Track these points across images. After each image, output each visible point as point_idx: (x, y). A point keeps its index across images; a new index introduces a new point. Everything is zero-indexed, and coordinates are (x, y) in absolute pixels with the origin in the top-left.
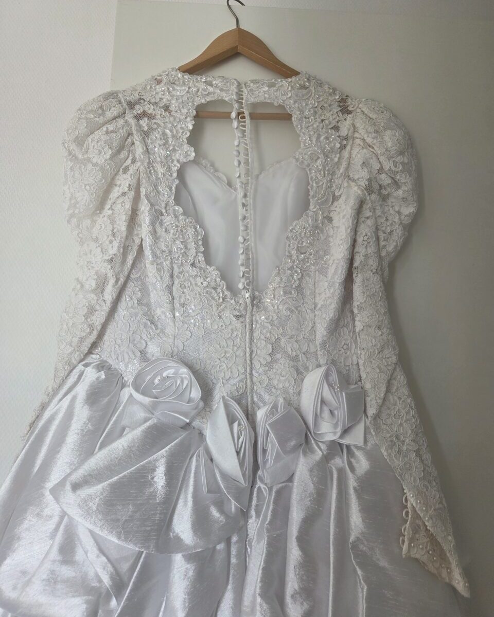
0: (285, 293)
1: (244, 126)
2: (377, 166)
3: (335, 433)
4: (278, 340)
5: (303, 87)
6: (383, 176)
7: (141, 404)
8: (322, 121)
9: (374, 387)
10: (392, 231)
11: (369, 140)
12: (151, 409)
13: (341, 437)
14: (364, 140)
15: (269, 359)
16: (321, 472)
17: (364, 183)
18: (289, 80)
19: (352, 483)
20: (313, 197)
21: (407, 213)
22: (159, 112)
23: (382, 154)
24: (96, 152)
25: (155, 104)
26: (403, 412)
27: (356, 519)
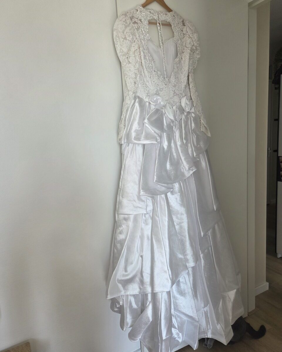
0: (175, 78)
1: (161, 28)
2: (193, 44)
3: (189, 110)
4: (175, 90)
5: (174, 16)
6: (194, 47)
7: (153, 105)
8: (179, 28)
9: (195, 100)
10: (195, 62)
11: (191, 36)
12: (155, 106)
13: (190, 110)
14: (189, 35)
15: (173, 95)
16: (186, 117)
17: (190, 49)
18: (170, 13)
19: (192, 119)
20: (179, 52)
21: (198, 57)
22: (139, 22)
23: (194, 41)
24: (128, 36)
25: (137, 18)
26: (200, 105)
27: (193, 125)
